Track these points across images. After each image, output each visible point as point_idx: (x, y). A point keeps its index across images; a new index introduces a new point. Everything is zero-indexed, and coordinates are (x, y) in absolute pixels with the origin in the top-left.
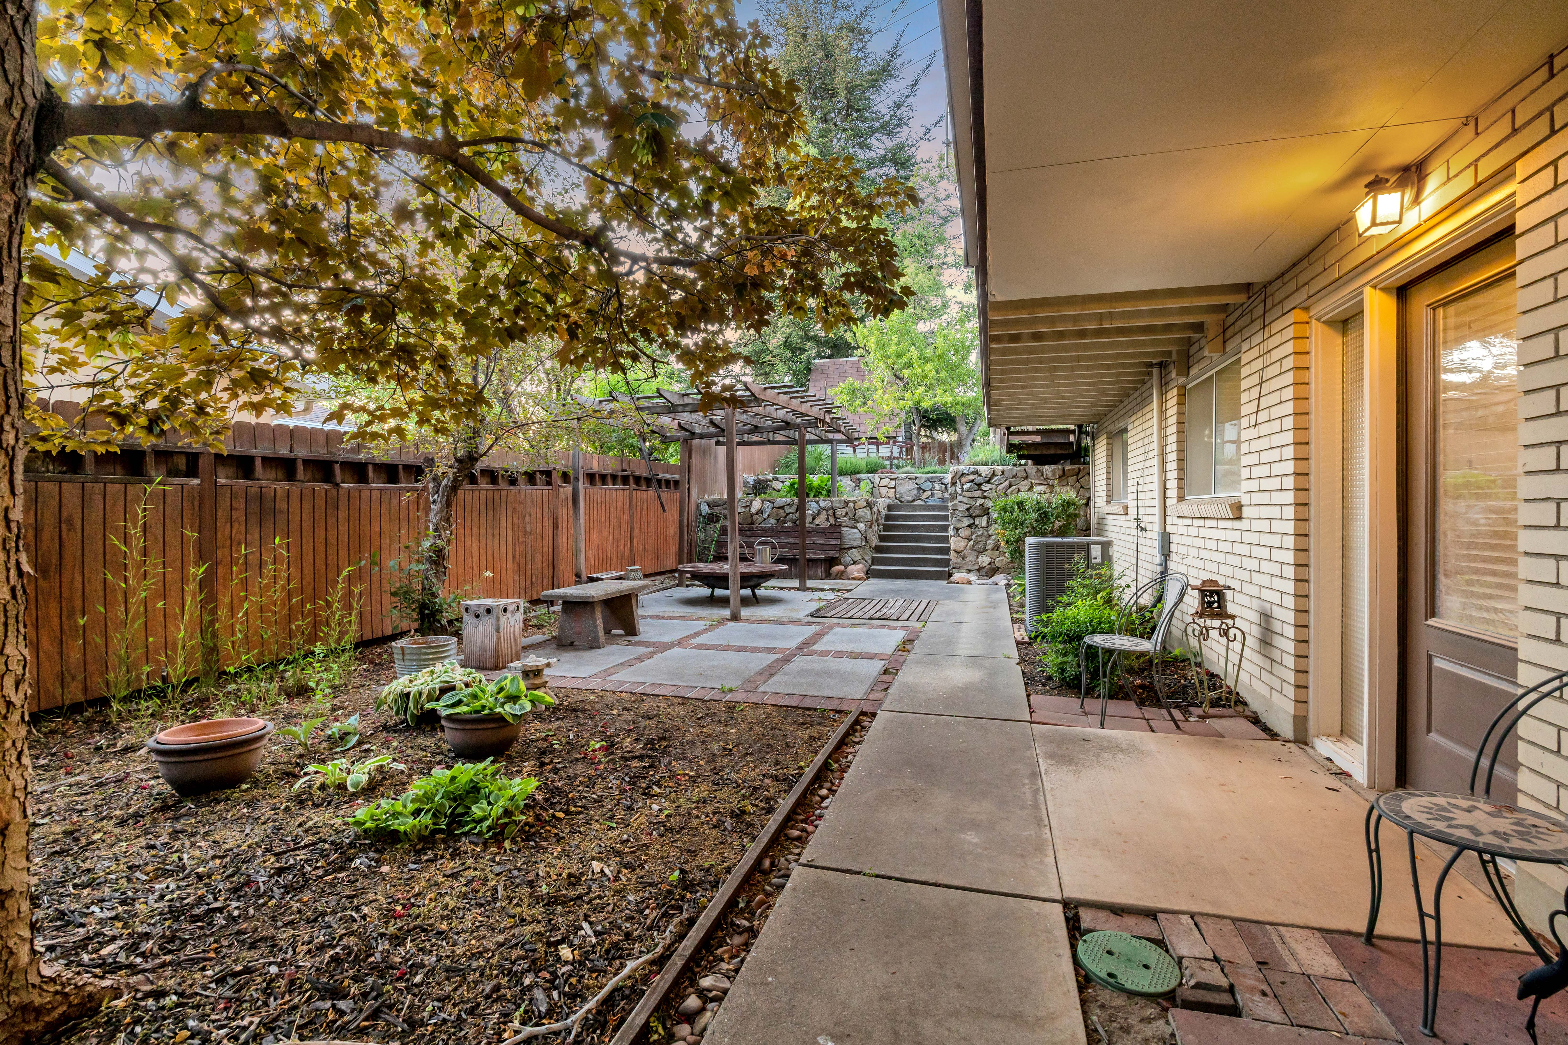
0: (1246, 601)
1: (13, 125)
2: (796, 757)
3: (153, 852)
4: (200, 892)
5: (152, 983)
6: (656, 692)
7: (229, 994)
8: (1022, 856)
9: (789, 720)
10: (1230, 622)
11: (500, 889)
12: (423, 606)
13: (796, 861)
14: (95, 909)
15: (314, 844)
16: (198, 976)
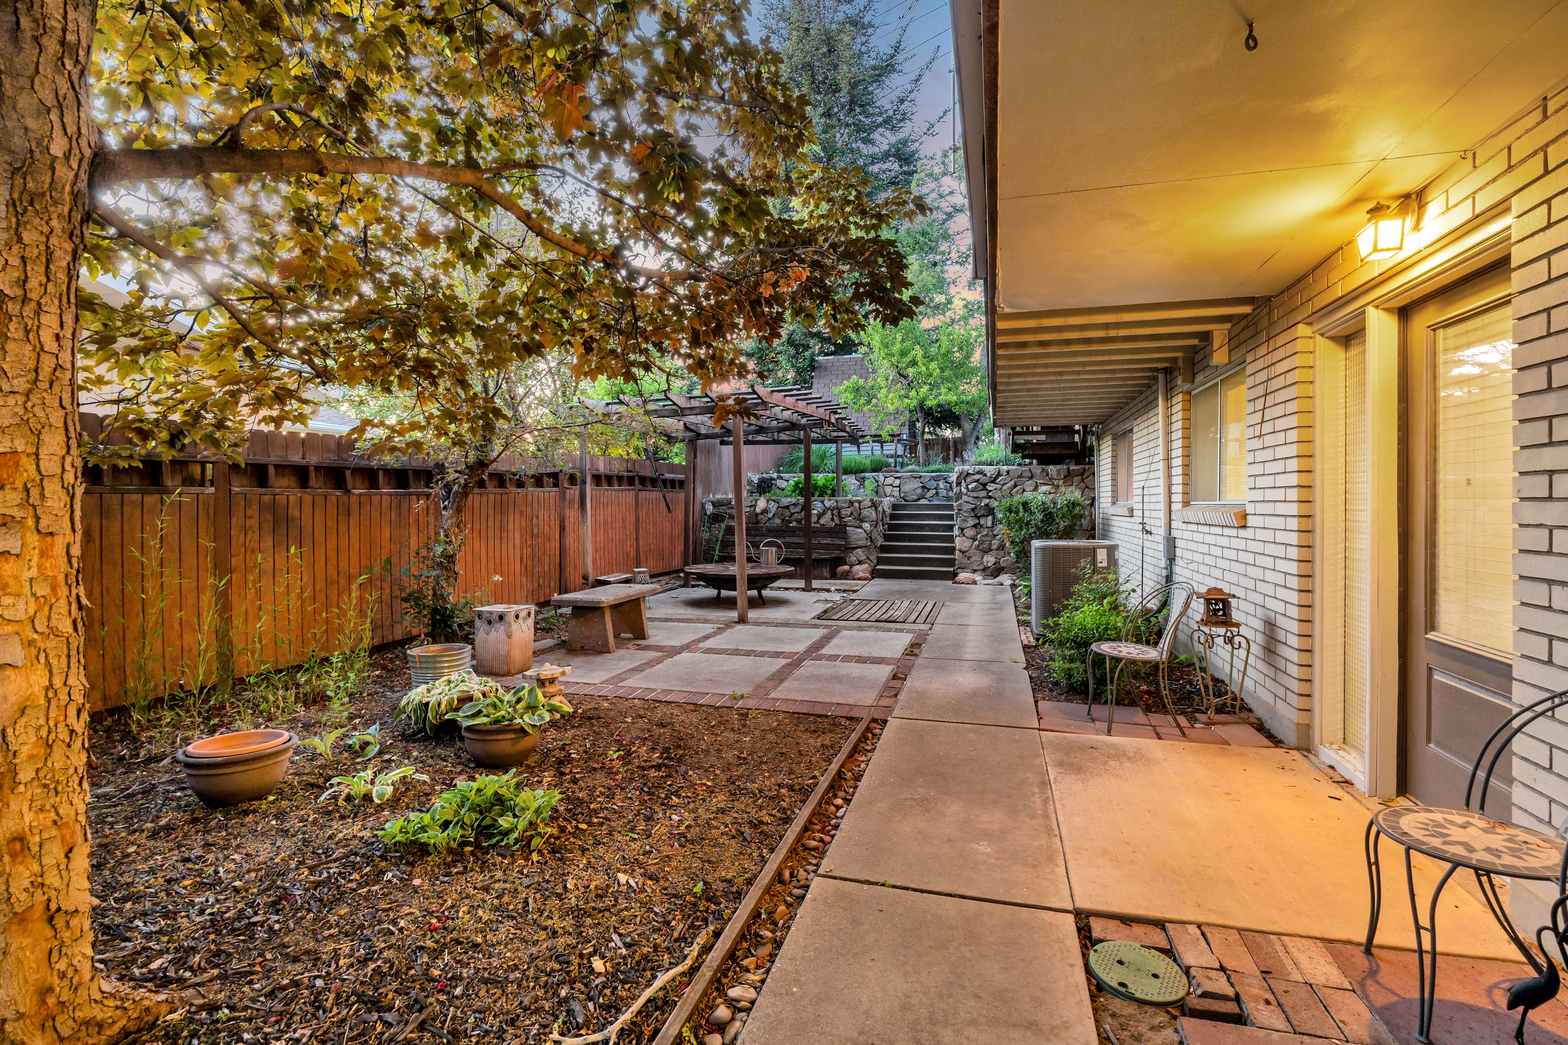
0: (1250, 608)
1: (71, 175)
2: (810, 766)
3: (190, 865)
4: (240, 906)
5: (204, 997)
6: (668, 698)
7: (279, 1007)
8: (1034, 866)
9: (801, 727)
10: (1235, 629)
11: (530, 901)
12: (435, 611)
13: (815, 872)
14: (138, 922)
15: (346, 857)
16: (246, 989)
